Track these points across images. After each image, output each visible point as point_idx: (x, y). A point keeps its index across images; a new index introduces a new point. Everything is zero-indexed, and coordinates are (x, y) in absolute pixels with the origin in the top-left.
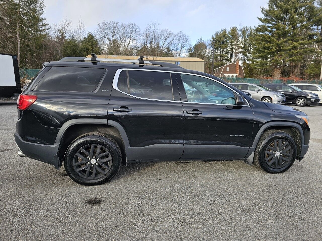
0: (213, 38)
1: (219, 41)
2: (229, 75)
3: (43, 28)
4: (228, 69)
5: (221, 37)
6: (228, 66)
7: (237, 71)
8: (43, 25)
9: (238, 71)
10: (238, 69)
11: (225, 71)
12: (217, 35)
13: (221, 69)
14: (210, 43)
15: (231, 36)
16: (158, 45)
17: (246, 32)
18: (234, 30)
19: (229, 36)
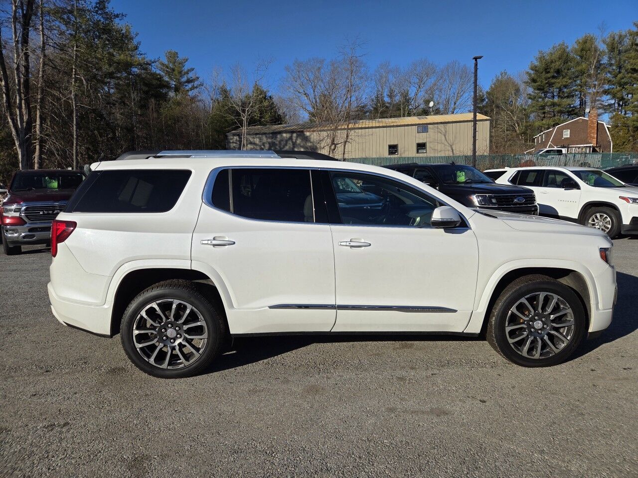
0: (534, 68)
1: (548, 70)
4: (567, 133)
5: (552, 62)
6: (566, 127)
7: (591, 137)
9: (596, 136)
10: (595, 131)
11: (560, 140)
12: (541, 59)
13: (548, 135)
14: (526, 78)
15: (578, 57)
16: (405, 96)
17: (620, 43)
18: (585, 42)
19: (573, 58)
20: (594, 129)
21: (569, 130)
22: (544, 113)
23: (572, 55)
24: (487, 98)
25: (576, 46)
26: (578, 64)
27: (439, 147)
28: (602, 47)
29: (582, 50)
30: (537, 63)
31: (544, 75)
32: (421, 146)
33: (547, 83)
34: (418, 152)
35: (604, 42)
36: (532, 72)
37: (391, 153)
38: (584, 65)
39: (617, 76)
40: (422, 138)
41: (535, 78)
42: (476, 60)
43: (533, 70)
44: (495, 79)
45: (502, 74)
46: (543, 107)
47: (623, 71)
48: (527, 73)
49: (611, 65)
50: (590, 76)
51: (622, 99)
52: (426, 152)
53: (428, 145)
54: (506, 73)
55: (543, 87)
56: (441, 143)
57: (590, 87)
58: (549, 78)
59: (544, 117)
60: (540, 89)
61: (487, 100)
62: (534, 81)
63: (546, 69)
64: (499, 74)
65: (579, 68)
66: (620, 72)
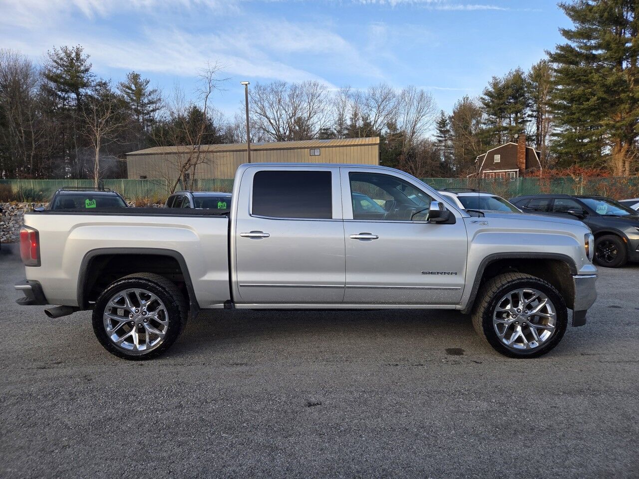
1: (501, 96)
2: (495, 173)
3: (151, 107)
4: (497, 158)
6: (496, 152)
7: (520, 162)
8: (151, 102)
9: (524, 161)
10: (524, 156)
11: (490, 164)
12: (495, 85)
13: (482, 160)
14: (482, 103)
15: (534, 83)
20: (523, 154)
21: (500, 155)
23: (527, 81)
29: (537, 75)
30: (491, 89)
36: (487, 97)
41: (490, 103)
43: (487, 95)
44: (457, 104)
45: (464, 99)
48: (482, 98)
54: (467, 98)
62: (489, 106)
64: (461, 99)
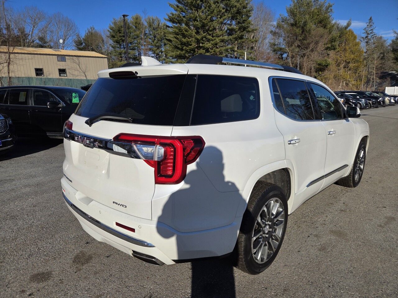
5: (121, 27)
12: (115, 23)
15: (134, 27)
16: (22, 31)
17: (153, 23)
18: (137, 19)
19: (132, 27)
22: (121, 57)
23: (131, 25)
24: (84, 43)
25: (132, 20)
26: (135, 31)
27: (76, 73)
28: (146, 24)
29: (136, 23)
30: (113, 26)
31: (118, 34)
32: (62, 71)
33: (121, 39)
34: (60, 76)
35: (146, 21)
36: (111, 31)
37: (37, 75)
38: (138, 32)
39: (154, 41)
40: (62, 65)
41: (114, 35)
42: (124, 17)
43: (111, 29)
44: (87, 31)
45: (91, 28)
46: (120, 54)
47: (156, 39)
48: (109, 31)
49: (151, 35)
50: (141, 39)
51: (158, 54)
52: (67, 76)
53: (67, 71)
54: (94, 29)
55: (119, 41)
56: (78, 70)
57: (142, 45)
58: (122, 36)
59: (122, 60)
60: (117, 42)
61: (84, 44)
62: (113, 37)
63: (119, 31)
64: (89, 28)
65: (136, 33)
66: (155, 40)
